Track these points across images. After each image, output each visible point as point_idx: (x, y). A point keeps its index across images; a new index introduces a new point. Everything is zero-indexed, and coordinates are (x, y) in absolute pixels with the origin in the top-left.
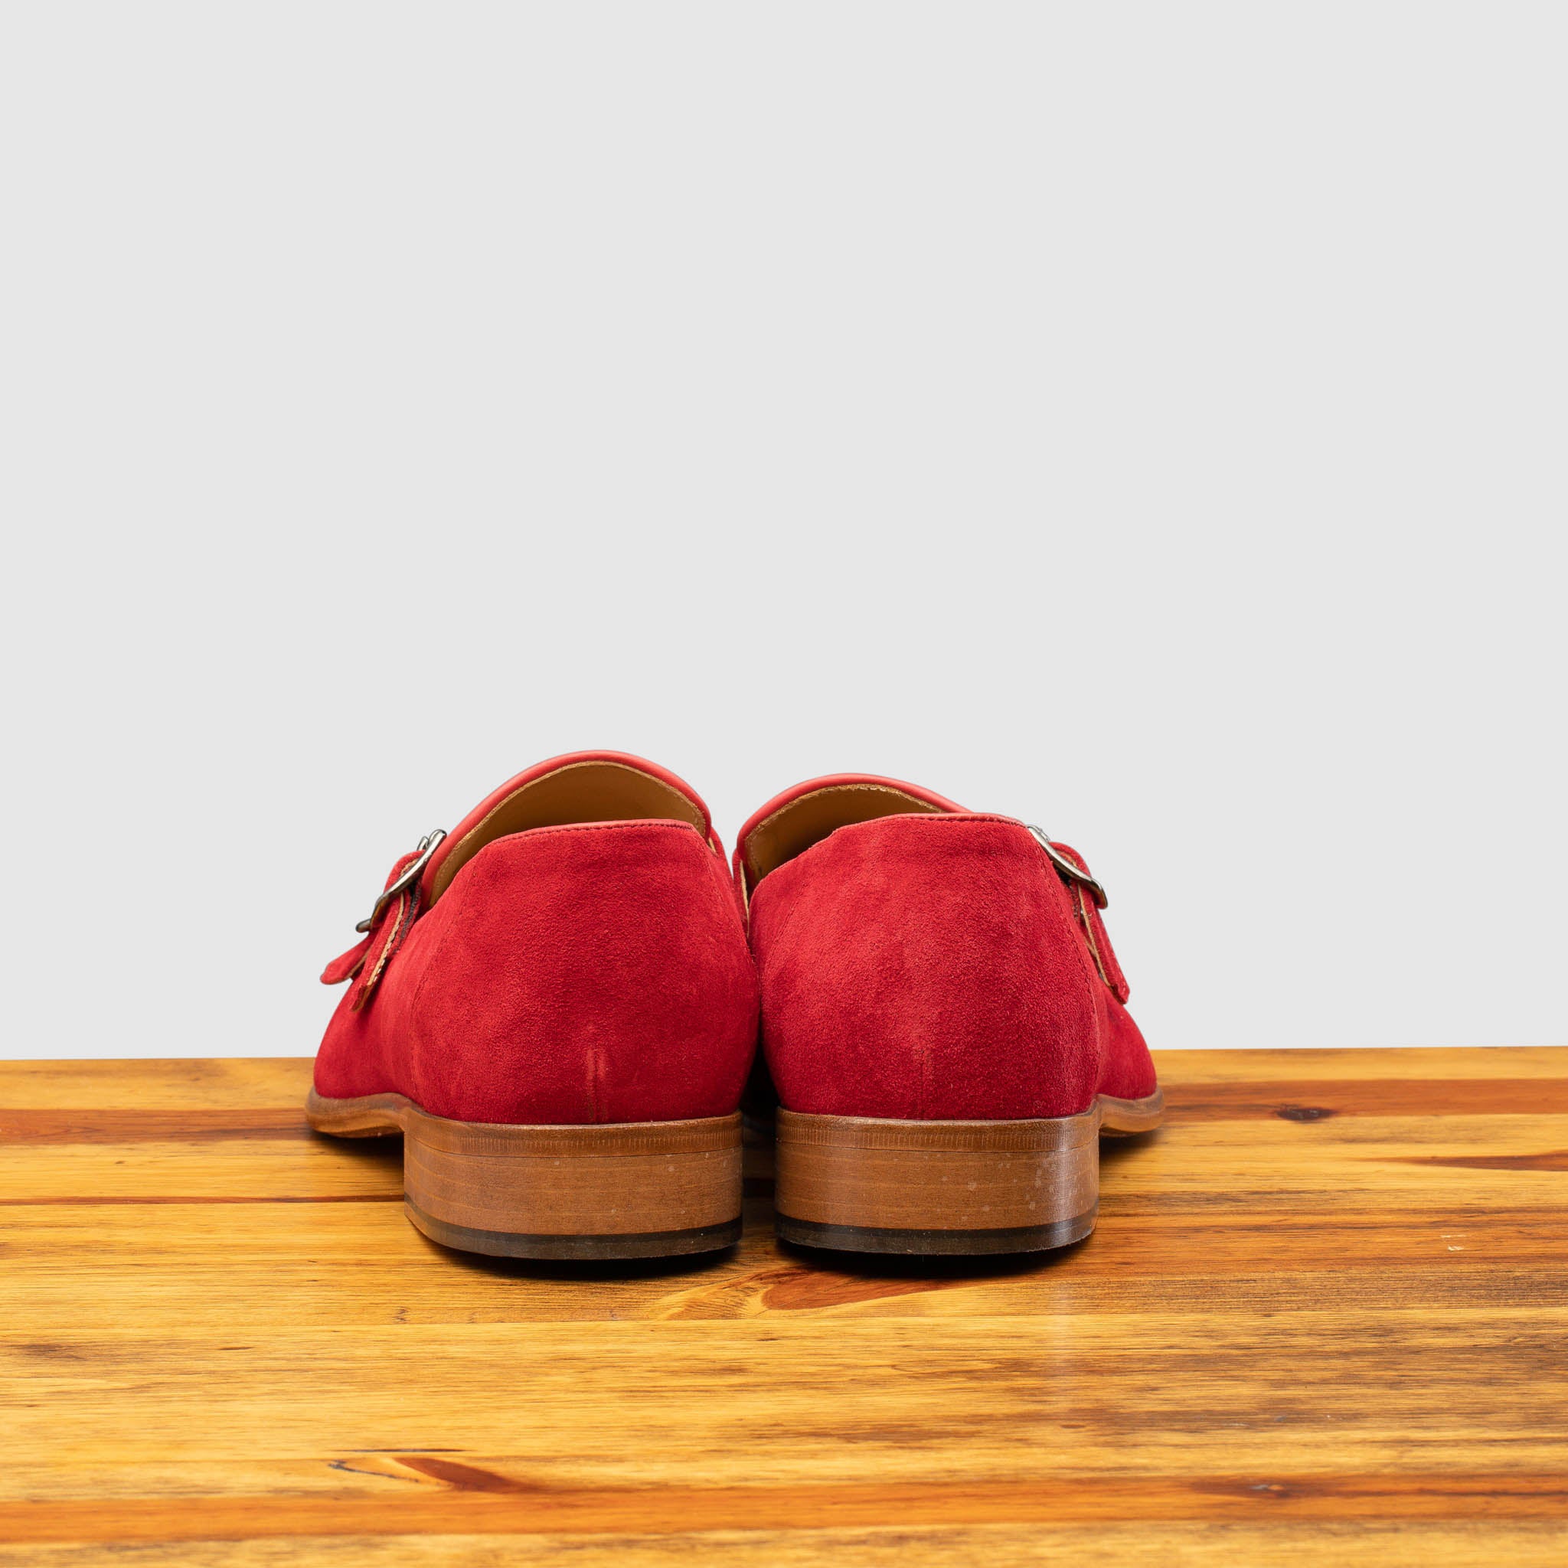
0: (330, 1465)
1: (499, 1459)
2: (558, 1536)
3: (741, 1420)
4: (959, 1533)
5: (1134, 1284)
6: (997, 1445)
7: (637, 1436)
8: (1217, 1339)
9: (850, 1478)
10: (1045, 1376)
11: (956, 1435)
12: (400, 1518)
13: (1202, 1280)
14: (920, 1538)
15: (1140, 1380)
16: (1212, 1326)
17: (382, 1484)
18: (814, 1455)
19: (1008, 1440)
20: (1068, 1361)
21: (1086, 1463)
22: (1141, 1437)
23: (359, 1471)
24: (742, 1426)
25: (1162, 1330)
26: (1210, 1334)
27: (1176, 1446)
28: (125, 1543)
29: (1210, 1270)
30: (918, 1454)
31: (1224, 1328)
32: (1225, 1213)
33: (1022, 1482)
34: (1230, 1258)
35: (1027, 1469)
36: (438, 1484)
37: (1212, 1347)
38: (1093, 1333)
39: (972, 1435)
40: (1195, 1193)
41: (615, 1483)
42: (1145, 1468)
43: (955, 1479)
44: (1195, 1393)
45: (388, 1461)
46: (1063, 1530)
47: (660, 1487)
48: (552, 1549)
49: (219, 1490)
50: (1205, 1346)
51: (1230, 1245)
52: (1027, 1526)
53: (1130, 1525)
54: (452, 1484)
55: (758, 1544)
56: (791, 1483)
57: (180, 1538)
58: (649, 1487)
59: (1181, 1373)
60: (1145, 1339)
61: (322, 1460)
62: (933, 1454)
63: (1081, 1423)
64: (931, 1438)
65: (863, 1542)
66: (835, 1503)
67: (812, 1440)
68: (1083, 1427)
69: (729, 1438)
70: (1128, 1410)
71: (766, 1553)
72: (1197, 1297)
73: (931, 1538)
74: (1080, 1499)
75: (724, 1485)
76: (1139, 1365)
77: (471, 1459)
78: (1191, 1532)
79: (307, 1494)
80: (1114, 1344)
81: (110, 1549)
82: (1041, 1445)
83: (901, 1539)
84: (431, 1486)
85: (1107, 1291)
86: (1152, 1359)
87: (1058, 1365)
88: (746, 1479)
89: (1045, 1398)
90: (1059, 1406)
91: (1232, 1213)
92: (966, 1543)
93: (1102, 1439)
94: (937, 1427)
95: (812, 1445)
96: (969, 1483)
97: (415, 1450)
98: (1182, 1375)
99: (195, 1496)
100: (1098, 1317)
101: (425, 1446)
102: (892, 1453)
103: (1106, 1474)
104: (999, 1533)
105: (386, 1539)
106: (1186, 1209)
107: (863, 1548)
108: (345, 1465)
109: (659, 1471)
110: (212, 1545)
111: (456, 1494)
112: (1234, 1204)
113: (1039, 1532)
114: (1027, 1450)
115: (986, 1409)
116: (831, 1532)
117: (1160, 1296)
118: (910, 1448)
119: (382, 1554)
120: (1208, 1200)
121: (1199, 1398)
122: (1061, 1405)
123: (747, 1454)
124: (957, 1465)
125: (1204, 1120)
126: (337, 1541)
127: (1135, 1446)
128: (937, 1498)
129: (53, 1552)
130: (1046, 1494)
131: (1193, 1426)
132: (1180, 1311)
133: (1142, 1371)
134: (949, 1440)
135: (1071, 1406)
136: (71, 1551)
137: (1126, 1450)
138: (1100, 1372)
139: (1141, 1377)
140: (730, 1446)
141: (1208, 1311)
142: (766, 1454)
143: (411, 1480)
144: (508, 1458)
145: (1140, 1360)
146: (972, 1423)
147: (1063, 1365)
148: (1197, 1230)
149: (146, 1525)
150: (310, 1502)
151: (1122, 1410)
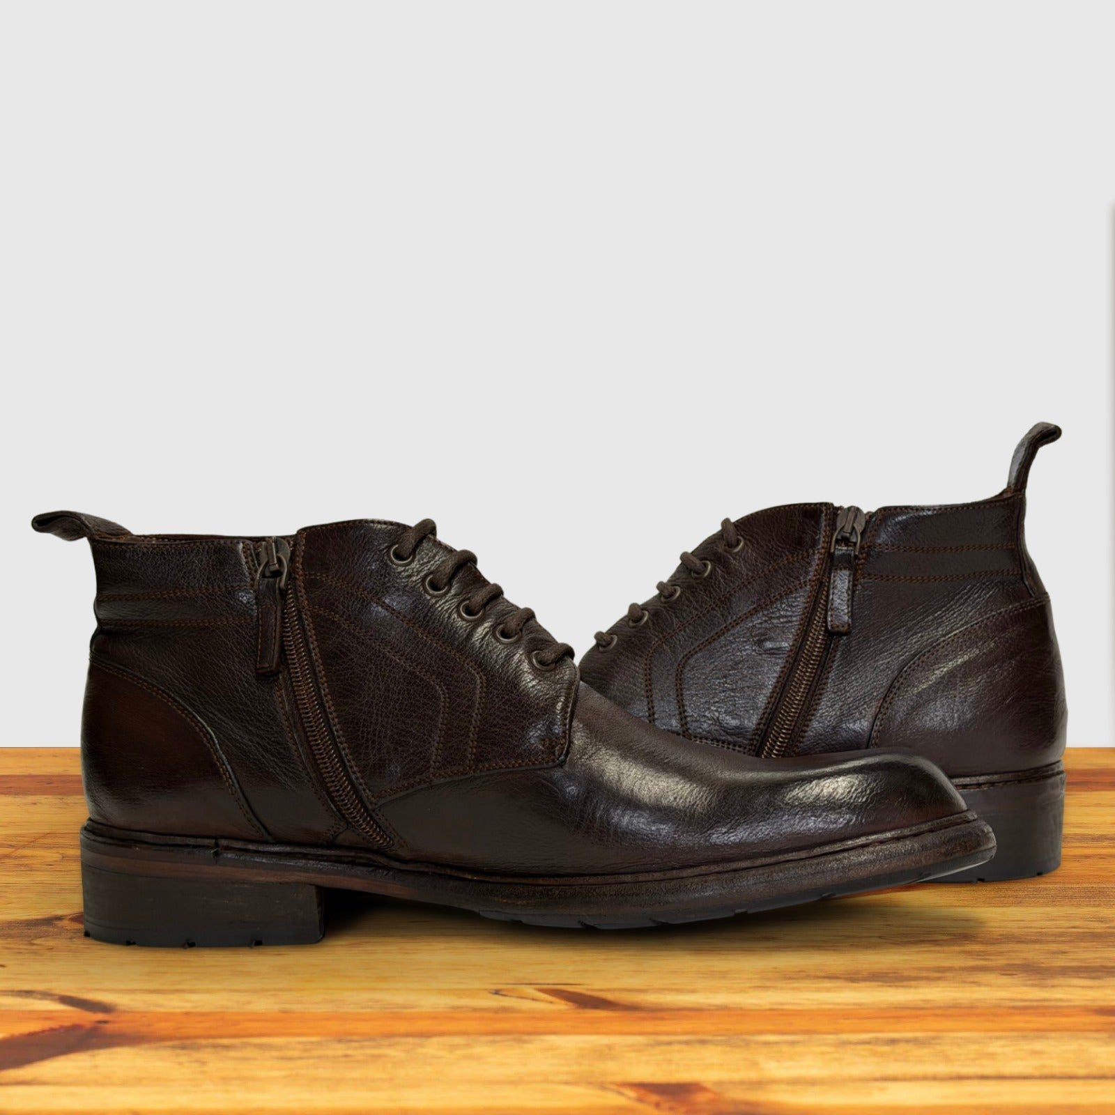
0: (491, 993)
1: (608, 990)
2: (653, 1037)
3: (776, 968)
4: (934, 1038)
5: (1046, 889)
6: (958, 985)
7: (703, 977)
8: (1106, 923)
9: (855, 1004)
10: (986, 944)
11: (928, 979)
12: (542, 1025)
13: (1092, 887)
14: (907, 1041)
15: (1054, 947)
16: (1101, 915)
17: (526, 1005)
18: (828, 990)
19: (964, 982)
20: (1003, 935)
21: (1020, 996)
22: (1056, 981)
23: (511, 996)
24: (778, 972)
25: (1067, 917)
26: (1101, 920)
27: (1082, 987)
28: (349, 1038)
29: (1098, 881)
30: (901, 990)
31: (1110, 916)
32: (1105, 847)
33: (977, 1007)
34: (1111, 874)
35: (979, 1000)
36: (566, 1005)
37: (1101, 928)
38: (1019, 919)
39: (939, 979)
40: (1084, 835)
41: (690, 1006)
42: (1061, 1000)
43: (929, 1005)
44: (1094, 955)
45: (531, 991)
46: (1006, 1038)
47: (723, 1008)
48: (649, 1045)
49: (412, 1007)
50: (1098, 927)
51: (1110, 866)
52: (982, 1034)
53: (1053, 1034)
54: (576, 1005)
55: (793, 1043)
56: (815, 1007)
57: (389, 1035)
58: (714, 1008)
59: (1082, 943)
60: (1055, 922)
61: (486, 990)
62: (912, 990)
63: (1014, 973)
64: (911, 980)
65: (868, 1043)
66: (845, 1019)
67: (826, 980)
68: (1015, 974)
69: (768, 979)
70: (1048, 965)
71: (799, 1049)
72: (1090, 897)
73: (916, 1042)
74: (1017, 1018)
75: (768, 1007)
76: (1053, 938)
77: (588, 990)
78: (1096, 1039)
79: (475, 1010)
80: (1033, 925)
81: (340, 1041)
82: (987, 985)
83: (893, 1042)
84: (561, 1006)
85: (1026, 893)
86: (1061, 935)
87: (995, 937)
88: (782, 1004)
89: (988, 957)
90: (998, 962)
91: (1110, 847)
92: (939, 1044)
93: (1030, 982)
94: (914, 974)
95: (828, 984)
96: (939, 1008)
97: (548, 984)
98: (1083, 944)
99: (396, 1010)
100: (1023, 909)
101: (556, 981)
102: (884, 989)
103: (1035, 1004)
104: (961, 1038)
105: (532, 1037)
106: (1078, 844)
107: (868, 1047)
108: (503, 993)
109: (720, 999)
110: (410, 1040)
111: (581, 1011)
112: (1111, 841)
113: (991, 1038)
114: (978, 989)
115: (947, 964)
116: (844, 1037)
117: (1064, 897)
118: (896, 986)
119: (529, 1047)
120: (1093, 839)
121: (1096, 958)
122: (1001, 961)
123: (781, 988)
124: (929, 997)
125: (1086, 791)
126: (498, 1038)
127: (1053, 986)
128: (917, 1017)
129: (299, 1043)
130: (995, 1015)
131: (1093, 975)
132: (1079, 906)
133: (1054, 942)
134: (923, 982)
135: (1006, 962)
136: (312, 1043)
137: (1047, 989)
138: (1026, 942)
139: (1055, 945)
140: (768, 984)
141: (1099, 906)
142: (794, 989)
143: (547, 1002)
144: (614, 990)
145: (1052, 935)
146: (936, 972)
147: (999, 937)
148: (1087, 857)
149: (363, 1027)
150: (477, 1015)
151: (1043, 965)
